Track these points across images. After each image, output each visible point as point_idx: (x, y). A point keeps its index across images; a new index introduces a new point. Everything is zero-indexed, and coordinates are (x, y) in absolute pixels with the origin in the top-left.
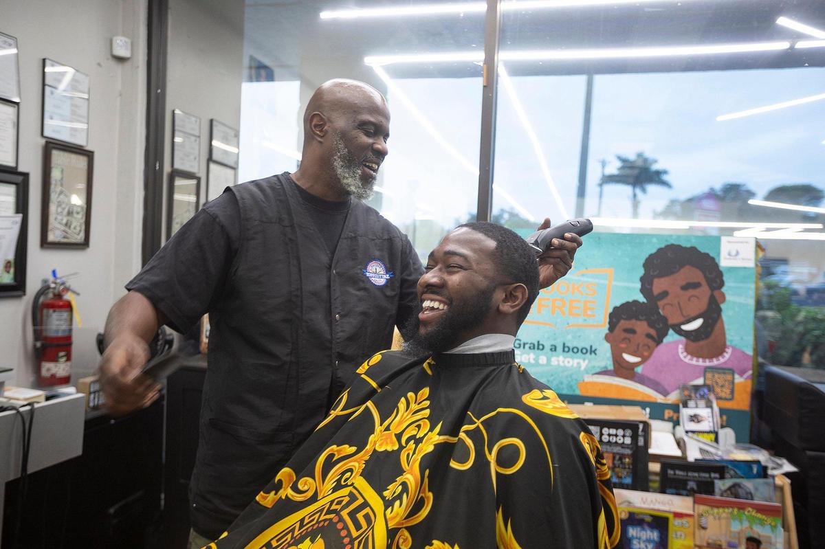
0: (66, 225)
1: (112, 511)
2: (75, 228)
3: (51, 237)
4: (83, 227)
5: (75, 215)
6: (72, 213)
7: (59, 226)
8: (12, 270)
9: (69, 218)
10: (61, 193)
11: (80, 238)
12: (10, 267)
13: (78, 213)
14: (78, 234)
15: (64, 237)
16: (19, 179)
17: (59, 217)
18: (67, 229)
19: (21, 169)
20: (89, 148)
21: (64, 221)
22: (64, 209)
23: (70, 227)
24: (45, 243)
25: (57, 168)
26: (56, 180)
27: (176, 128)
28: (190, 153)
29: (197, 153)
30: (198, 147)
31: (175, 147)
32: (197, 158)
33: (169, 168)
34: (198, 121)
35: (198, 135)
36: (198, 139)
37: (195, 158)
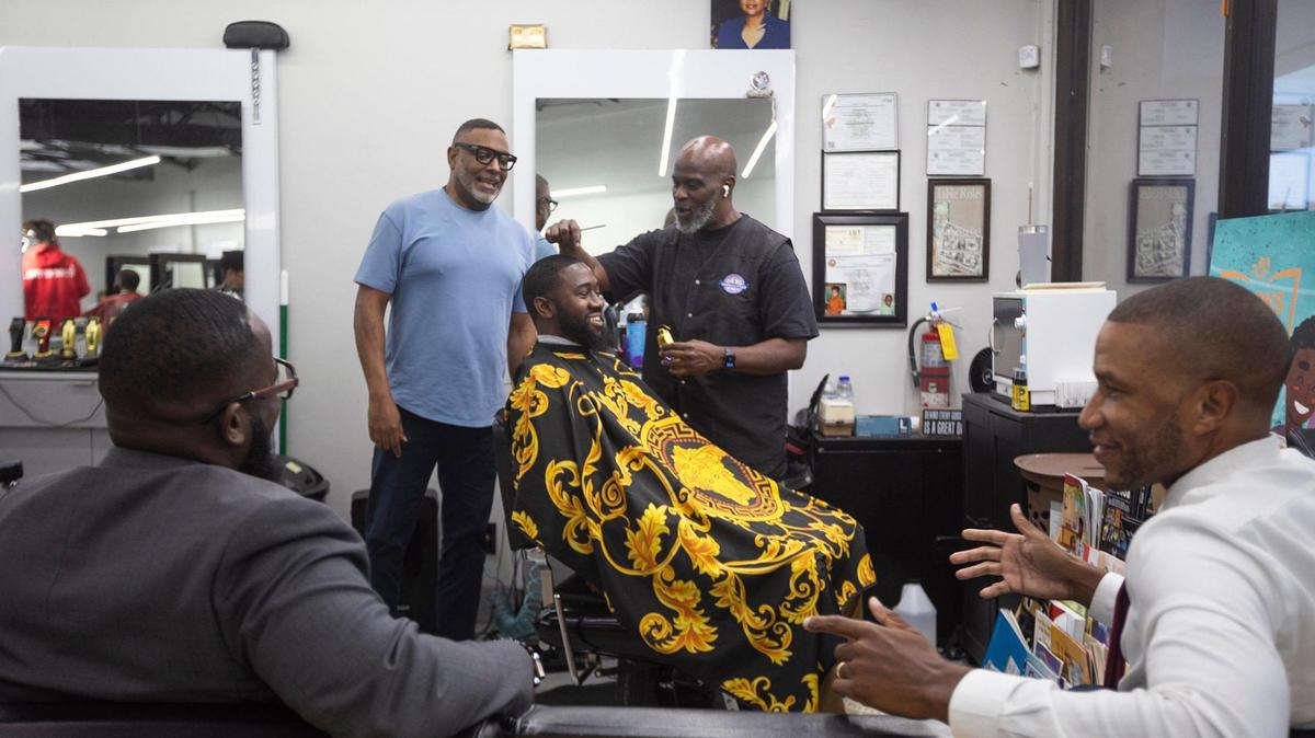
0: (956, 258)
1: (939, 539)
2: (968, 261)
3: (937, 271)
4: (980, 260)
5: (968, 247)
6: (964, 246)
7: (946, 260)
8: (893, 304)
9: (961, 251)
10: (948, 226)
11: (978, 270)
12: (891, 300)
13: (972, 245)
14: (974, 267)
15: (955, 271)
16: (897, 220)
17: (947, 252)
18: (958, 263)
19: (902, 210)
20: (986, 177)
21: (954, 255)
22: (953, 242)
23: (961, 260)
24: (931, 278)
25: (941, 203)
26: (941, 216)
27: (1142, 124)
28: (1175, 151)
29: (1192, 147)
30: (1193, 140)
31: (1141, 149)
32: (1192, 155)
33: (1131, 176)
34: (1194, 103)
35: (1194, 122)
36: (1193, 129)
37: (1187, 156)
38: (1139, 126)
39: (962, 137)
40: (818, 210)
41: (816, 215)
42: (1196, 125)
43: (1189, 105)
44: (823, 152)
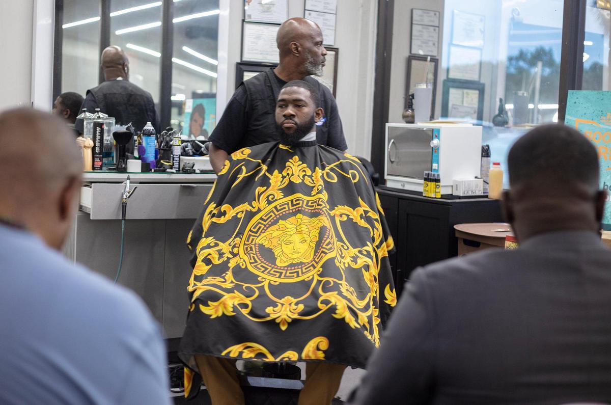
20: (335, 46)
27: (414, 22)
28: (429, 40)
29: (437, 40)
30: (437, 35)
31: (413, 37)
32: (436, 44)
33: (407, 54)
34: (437, 14)
35: (437, 25)
36: (437, 29)
37: (434, 44)
38: (412, 24)
39: (324, 19)
40: (239, 61)
41: (238, 64)
42: (438, 27)
43: (435, 14)
44: (243, 21)
